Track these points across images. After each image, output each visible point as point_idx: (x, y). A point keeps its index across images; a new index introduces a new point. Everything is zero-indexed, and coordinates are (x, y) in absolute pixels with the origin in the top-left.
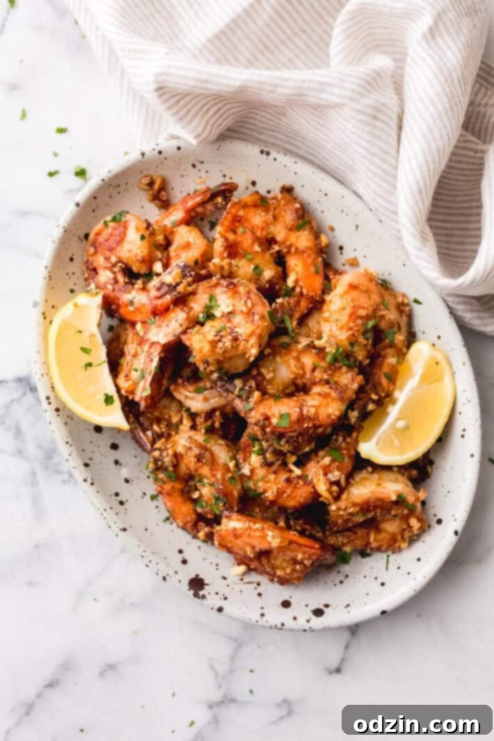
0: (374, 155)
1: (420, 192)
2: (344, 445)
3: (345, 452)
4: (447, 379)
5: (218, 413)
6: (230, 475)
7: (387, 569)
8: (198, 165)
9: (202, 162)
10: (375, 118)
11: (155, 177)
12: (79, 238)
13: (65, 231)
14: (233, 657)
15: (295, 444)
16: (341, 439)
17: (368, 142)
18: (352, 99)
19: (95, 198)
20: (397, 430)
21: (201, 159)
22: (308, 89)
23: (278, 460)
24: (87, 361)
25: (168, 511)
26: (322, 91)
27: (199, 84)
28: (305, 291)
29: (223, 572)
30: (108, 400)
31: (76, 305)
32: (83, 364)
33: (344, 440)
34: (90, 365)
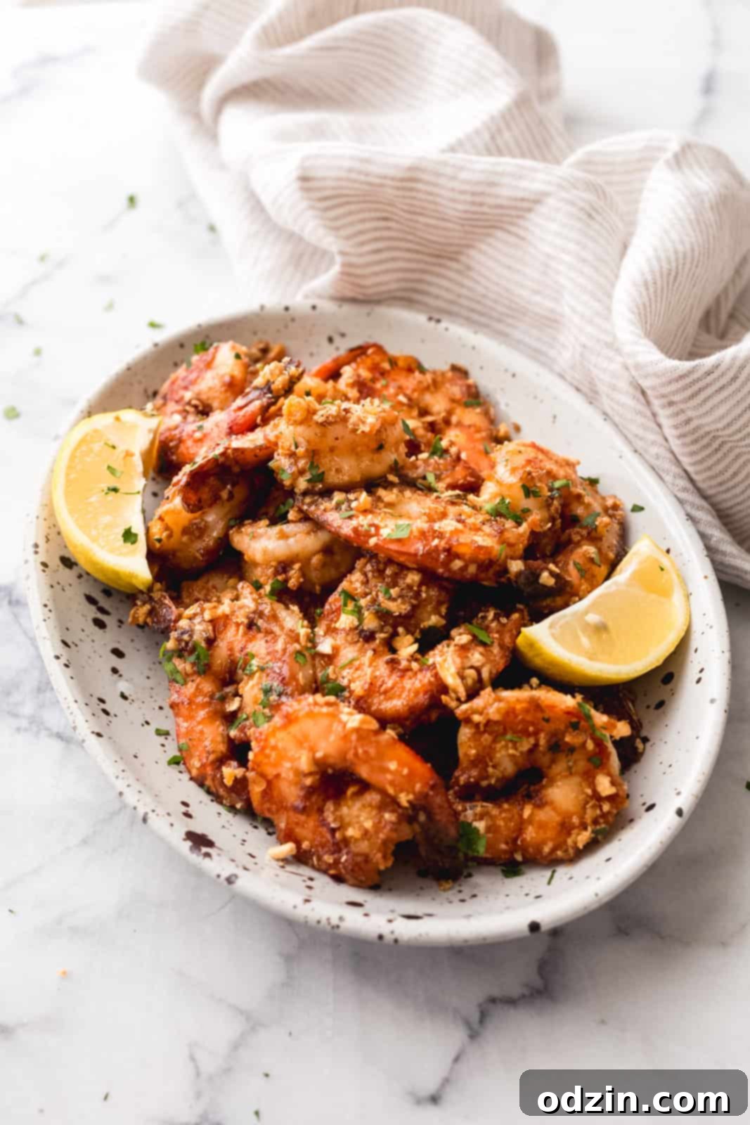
0: (584, 261)
1: (646, 284)
2: (494, 625)
3: (496, 636)
4: (677, 598)
5: (297, 566)
6: (297, 646)
7: (549, 883)
8: (337, 339)
9: (343, 335)
10: (590, 216)
11: (272, 345)
12: (146, 391)
13: (129, 369)
14: (236, 1046)
15: (414, 602)
16: (491, 615)
17: (578, 243)
18: (560, 186)
19: (182, 346)
20: (587, 624)
21: (343, 330)
22: (502, 174)
23: (381, 630)
24: (112, 485)
25: (180, 750)
26: (521, 177)
27: (357, 165)
28: (463, 456)
29: (249, 848)
30: (129, 536)
31: (117, 419)
32: (105, 486)
33: (496, 617)
34: (115, 490)
